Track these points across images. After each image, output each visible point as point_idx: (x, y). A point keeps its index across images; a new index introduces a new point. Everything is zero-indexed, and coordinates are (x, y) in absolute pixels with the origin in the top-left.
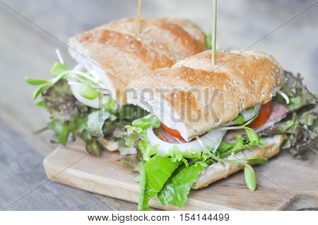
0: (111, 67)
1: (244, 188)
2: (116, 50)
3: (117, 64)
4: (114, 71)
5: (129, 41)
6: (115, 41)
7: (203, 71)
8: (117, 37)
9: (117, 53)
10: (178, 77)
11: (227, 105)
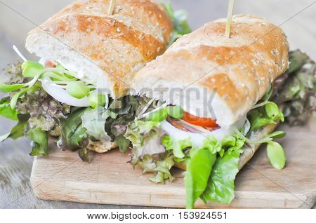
0: (101, 58)
1: (268, 168)
2: (101, 37)
3: (106, 54)
4: (105, 61)
5: (112, 24)
6: (96, 27)
7: (225, 48)
8: (96, 22)
9: (103, 41)
10: (205, 58)
11: (261, 81)
